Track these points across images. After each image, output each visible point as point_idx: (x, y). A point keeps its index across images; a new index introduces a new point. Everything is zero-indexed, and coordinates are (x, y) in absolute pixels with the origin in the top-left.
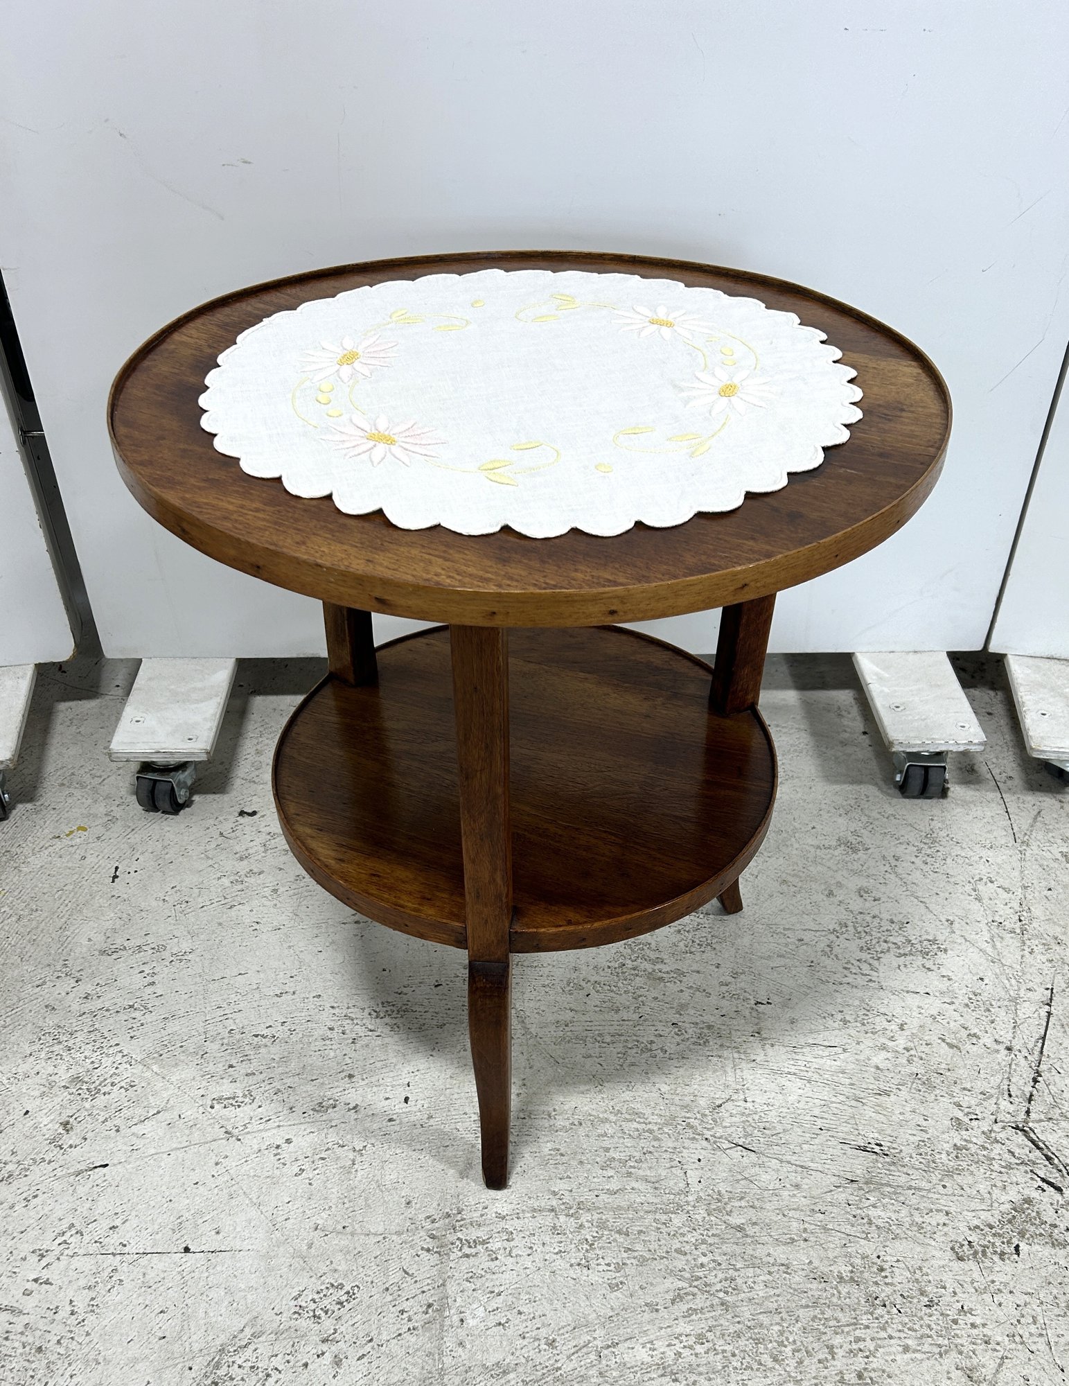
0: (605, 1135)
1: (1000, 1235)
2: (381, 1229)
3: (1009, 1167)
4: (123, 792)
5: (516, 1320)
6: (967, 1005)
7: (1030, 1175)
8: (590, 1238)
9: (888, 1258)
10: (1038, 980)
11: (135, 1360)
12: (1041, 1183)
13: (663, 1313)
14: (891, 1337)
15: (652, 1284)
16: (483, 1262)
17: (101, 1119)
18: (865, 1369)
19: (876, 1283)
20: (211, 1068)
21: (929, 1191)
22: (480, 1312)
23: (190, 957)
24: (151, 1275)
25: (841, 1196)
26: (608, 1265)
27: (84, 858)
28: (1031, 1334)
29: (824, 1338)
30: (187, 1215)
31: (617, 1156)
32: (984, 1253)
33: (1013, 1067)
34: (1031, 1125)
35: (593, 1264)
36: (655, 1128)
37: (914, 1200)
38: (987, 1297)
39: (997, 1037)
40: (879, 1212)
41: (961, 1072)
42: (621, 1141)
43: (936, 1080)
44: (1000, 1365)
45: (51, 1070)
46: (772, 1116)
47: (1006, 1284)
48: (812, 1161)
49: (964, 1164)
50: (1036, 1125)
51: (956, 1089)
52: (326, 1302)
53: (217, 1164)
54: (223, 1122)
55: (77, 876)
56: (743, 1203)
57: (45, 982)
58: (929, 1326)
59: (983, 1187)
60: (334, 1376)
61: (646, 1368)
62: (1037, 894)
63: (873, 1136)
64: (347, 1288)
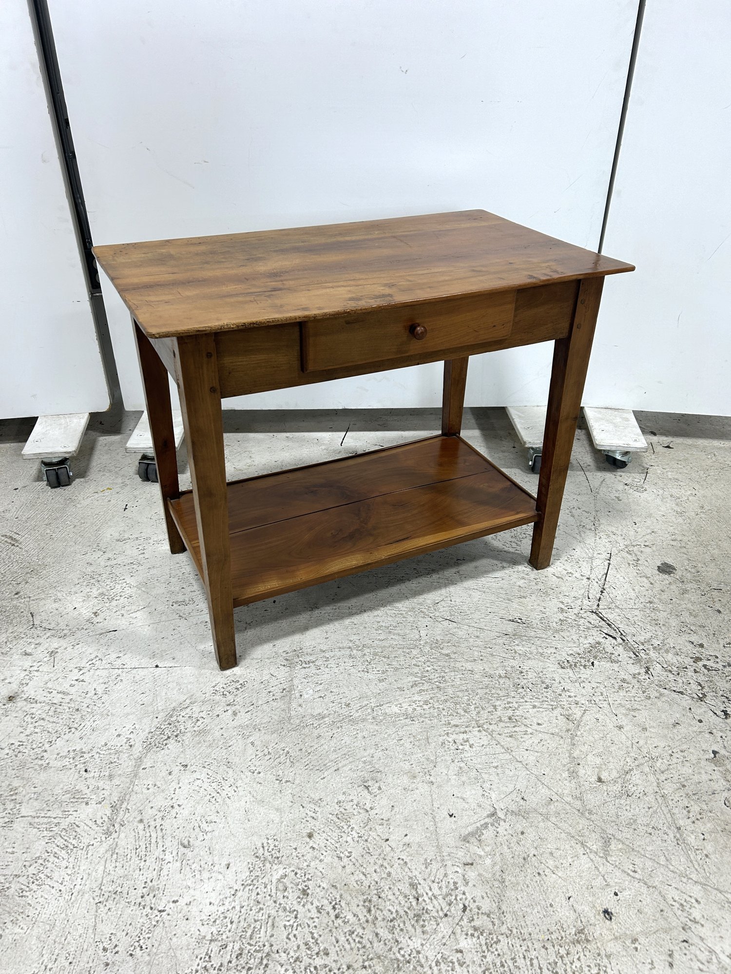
0: (378, 616)
1: (584, 658)
2: (260, 657)
3: (588, 628)
4: (131, 474)
5: (329, 695)
6: (567, 560)
7: (599, 632)
8: (369, 660)
9: (525, 667)
10: (604, 549)
11: (128, 714)
12: (605, 635)
13: (407, 691)
14: (526, 702)
15: (401, 679)
16: (313, 670)
17: (114, 611)
18: (513, 715)
19: (519, 678)
20: (172, 589)
21: (546, 639)
22: (311, 692)
23: (163, 542)
24: (138, 678)
25: (500, 641)
26: (379, 671)
27: (110, 501)
28: (600, 700)
29: (491, 702)
30: (157, 651)
31: (384, 624)
32: (575, 666)
33: (590, 586)
34: (600, 610)
35: (370, 671)
36: (404, 613)
37: (538, 643)
38: (577, 685)
39: (582, 573)
40: (520, 648)
41: (563, 588)
42: (386, 618)
43: (550, 592)
44: (584, 713)
45: (88, 590)
46: (465, 608)
47: (587, 679)
48: (485, 626)
49: (565, 627)
50: (603, 611)
51: (561, 596)
52: (230, 688)
53: (174, 630)
54: (178, 612)
55: (105, 509)
56: (449, 644)
57: (87, 553)
58: (546, 697)
59: (575, 637)
60: (233, 720)
61: (397, 715)
62: (603, 514)
63: (517, 615)
64: (241, 682)
